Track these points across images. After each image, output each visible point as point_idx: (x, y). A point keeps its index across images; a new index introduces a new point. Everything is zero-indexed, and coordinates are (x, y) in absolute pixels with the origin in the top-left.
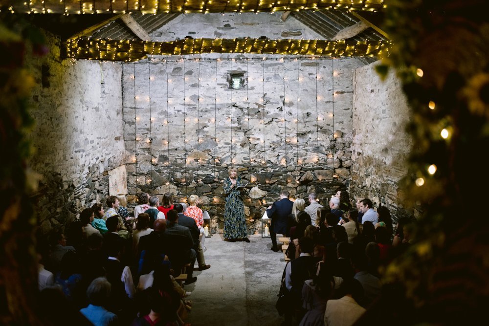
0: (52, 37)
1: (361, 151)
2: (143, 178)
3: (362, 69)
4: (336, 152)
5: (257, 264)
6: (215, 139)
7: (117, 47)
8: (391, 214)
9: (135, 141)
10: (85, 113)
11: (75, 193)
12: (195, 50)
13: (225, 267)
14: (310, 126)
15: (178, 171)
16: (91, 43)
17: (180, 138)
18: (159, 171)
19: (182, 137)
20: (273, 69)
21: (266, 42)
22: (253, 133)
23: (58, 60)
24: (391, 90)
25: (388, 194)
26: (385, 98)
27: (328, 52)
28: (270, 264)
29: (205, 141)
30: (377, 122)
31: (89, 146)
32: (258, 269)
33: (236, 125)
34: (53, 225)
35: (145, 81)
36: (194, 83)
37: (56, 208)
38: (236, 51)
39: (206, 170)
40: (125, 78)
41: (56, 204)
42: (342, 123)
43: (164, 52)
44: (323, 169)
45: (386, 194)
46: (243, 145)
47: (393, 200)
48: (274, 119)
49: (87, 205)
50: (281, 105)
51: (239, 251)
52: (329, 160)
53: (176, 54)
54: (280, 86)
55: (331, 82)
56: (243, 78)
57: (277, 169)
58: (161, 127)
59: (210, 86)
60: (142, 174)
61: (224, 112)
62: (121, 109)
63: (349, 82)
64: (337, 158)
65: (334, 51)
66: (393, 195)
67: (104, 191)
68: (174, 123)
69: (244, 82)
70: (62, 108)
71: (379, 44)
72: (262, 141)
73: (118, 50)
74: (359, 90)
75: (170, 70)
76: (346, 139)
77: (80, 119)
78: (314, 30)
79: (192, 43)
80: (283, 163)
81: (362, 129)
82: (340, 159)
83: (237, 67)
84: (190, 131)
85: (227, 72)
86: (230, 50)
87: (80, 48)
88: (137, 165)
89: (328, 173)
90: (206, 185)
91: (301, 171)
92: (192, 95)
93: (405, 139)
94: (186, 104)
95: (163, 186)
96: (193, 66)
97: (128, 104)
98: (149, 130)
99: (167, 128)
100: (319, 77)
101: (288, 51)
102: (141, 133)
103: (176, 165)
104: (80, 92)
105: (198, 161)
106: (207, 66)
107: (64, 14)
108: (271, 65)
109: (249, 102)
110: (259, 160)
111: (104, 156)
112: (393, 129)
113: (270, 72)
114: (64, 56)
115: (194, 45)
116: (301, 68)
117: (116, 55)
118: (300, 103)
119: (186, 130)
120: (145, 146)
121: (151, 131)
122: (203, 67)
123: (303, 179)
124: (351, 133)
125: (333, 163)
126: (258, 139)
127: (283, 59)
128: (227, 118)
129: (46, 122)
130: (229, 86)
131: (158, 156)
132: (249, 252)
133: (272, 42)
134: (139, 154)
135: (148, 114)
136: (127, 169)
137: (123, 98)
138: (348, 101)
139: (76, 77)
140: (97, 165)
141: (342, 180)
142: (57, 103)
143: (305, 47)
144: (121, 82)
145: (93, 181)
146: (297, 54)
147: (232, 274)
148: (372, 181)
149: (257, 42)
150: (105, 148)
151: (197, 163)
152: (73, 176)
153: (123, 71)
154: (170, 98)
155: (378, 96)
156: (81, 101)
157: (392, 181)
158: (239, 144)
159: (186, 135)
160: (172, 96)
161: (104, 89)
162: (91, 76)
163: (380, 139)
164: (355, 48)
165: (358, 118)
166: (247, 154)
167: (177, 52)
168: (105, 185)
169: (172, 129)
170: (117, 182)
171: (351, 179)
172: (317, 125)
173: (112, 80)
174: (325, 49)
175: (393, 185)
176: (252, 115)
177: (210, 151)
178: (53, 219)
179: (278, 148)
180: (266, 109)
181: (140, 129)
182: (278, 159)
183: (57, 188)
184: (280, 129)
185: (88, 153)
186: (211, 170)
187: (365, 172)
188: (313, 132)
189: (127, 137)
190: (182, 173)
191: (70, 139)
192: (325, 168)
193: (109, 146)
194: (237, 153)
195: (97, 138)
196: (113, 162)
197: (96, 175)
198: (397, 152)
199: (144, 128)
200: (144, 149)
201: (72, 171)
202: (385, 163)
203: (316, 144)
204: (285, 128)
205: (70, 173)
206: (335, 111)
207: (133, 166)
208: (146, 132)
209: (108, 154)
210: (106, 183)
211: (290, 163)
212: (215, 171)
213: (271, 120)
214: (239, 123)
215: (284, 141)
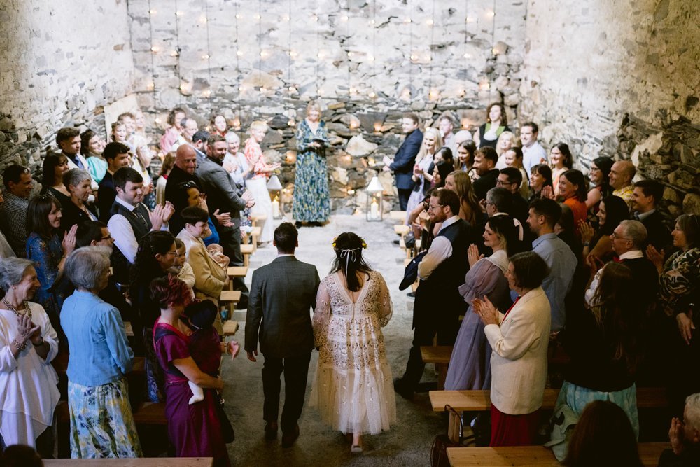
1: (537, 80)
4: (494, 80)
6: (290, 51)
9: (150, 52)
11: (41, 148)
14: (453, 33)
15: (226, 107)
17: (228, 48)
18: (194, 106)
19: (232, 47)
22: (355, 44)
25: (583, 158)
29: (272, 55)
30: (570, 29)
31: (66, 62)
33: (326, 28)
39: (275, 106)
42: (508, 28)
44: (471, 108)
45: (578, 158)
46: (338, 64)
48: (391, 19)
52: (483, 94)
57: (394, 107)
58: (195, 29)
60: (164, 110)
64: (497, 89)
68: (219, 22)
72: (370, 58)
76: (513, 57)
77: (43, 13)
80: (406, 97)
81: (543, 40)
82: (500, 92)
84: (247, 37)
88: (155, 95)
89: (480, 115)
90: (274, 131)
91: (436, 111)
93: (620, 63)
98: (174, 33)
99: (206, 30)
102: (160, 37)
103: (224, 96)
105: (260, 90)
110: (364, 91)
111: (95, 80)
112: (599, 44)
119: (239, 34)
120: (168, 61)
121: (177, 35)
124: (523, 46)
125: (489, 97)
126: (364, 54)
128: (310, 14)
131: (191, 80)
134: (158, 76)
135: (172, 4)
136: (140, 101)
140: (82, 96)
148: (555, 132)
150: (95, 65)
151: (258, 93)
152: (36, 118)
157: (591, 137)
158: (330, 62)
159: (239, 44)
163: (575, 60)
165: (537, 21)
166: (345, 79)
168: (99, 130)
169: (215, 32)
172: (465, 32)
175: (593, 143)
176: (355, 11)
177: (281, 73)
179: (397, 71)
181: (159, 31)
182: (396, 89)
183: (5, 141)
184: (402, 36)
185: (62, 76)
186: (284, 105)
187: (543, 116)
188: (459, 43)
189: (136, 45)
190: (234, 111)
191: (25, 51)
192: (476, 107)
193: (103, 61)
194: (327, 77)
195: (80, 48)
196: (111, 89)
197: (80, 114)
198: (605, 87)
199: (166, 29)
200: (167, 67)
201: (33, 109)
202: (581, 104)
203: (461, 66)
204: (411, 34)
205: (29, 113)
206: (497, 7)
207: (149, 96)
208: (170, 36)
209: (102, 77)
210: (101, 128)
211: (416, 96)
212: (289, 108)
213: (387, 20)
214: (332, 25)
215: (409, 59)
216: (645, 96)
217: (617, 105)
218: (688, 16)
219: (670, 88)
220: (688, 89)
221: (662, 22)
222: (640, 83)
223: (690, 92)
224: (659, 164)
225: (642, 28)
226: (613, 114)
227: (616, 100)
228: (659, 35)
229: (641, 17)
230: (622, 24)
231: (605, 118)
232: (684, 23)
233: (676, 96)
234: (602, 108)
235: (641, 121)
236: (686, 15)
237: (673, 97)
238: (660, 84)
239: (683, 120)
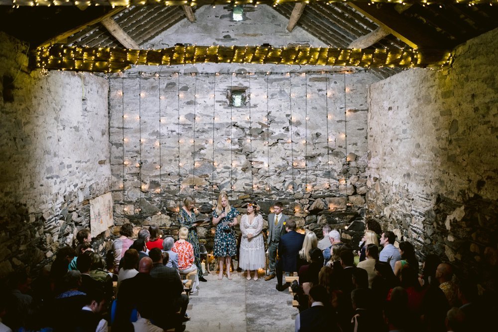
0: (18, 43)
1: (378, 177)
2: (132, 207)
3: (378, 84)
4: (349, 177)
5: (260, 308)
6: (213, 162)
7: (96, 56)
8: (415, 250)
9: (122, 165)
10: (62, 134)
11: (44, 226)
12: (186, 59)
13: (223, 312)
14: (320, 148)
15: (171, 199)
16: (65, 51)
17: (173, 161)
18: (150, 199)
19: (175, 161)
20: (278, 84)
21: (270, 50)
22: (256, 156)
23: (26, 70)
24: (412, 107)
25: (412, 226)
26: (405, 115)
27: (341, 62)
28: (275, 308)
29: (202, 165)
30: (396, 143)
31: (66, 171)
32: (262, 315)
33: (237, 147)
34: (14, 266)
35: (134, 98)
36: (189, 100)
37: (19, 246)
38: (234, 60)
39: (203, 198)
40: (112, 95)
41: (19, 241)
42: (356, 144)
43: (151, 62)
44: (335, 196)
45: (409, 226)
46: (244, 170)
47: (418, 233)
48: (279, 141)
49: (61, 240)
50: (287, 124)
51: (240, 291)
52: (342, 187)
53: (164, 64)
54: (286, 103)
55: (343, 98)
56: (244, 95)
57: (283, 197)
58: (152, 150)
59: (207, 103)
60: (130, 203)
61: (223, 133)
62: (107, 129)
63: (363, 99)
64: (351, 183)
65: (348, 61)
66: (418, 228)
67: (83, 223)
68: (167, 145)
69: (245, 99)
70: (29, 127)
71: (401, 52)
72: (266, 165)
73: (97, 60)
74: (375, 108)
75: (163, 86)
76: (360, 162)
77: (54, 140)
78: (323, 41)
79: (183, 51)
80: (290, 190)
81: (379, 152)
82: (353, 186)
83: (238, 83)
84: (185, 154)
85: (226, 88)
86: (227, 59)
87: (51, 56)
88: (124, 192)
89: (340, 201)
90: (203, 215)
91: (311, 199)
92: (187, 113)
93: (431, 162)
94: (180, 123)
95: (153, 216)
96: (189, 81)
97: (116, 124)
98: (139, 152)
99: (159, 150)
100: (329, 94)
101: (294, 60)
102: (129, 156)
103: (169, 192)
104: (54, 109)
105: (193, 188)
106: (204, 81)
107: (14, 7)
108: (276, 80)
109: (251, 121)
110: (262, 186)
111: (84, 182)
112: (415, 151)
113: (275, 88)
114: (33, 66)
115: (185, 54)
116: (309, 83)
117: (94, 65)
118: (309, 123)
119: (181, 152)
120: (134, 171)
121: (140, 154)
122: (199, 82)
123: (312, 207)
124: (366, 155)
125: (346, 189)
126: (262, 163)
127: (289, 73)
128: (226, 139)
129: (7, 144)
130: (229, 103)
131: (148, 182)
132: (251, 293)
133: (276, 49)
134: (127, 180)
135: (138, 135)
136: (113, 197)
137: (109, 117)
138: (363, 120)
139: (50, 92)
140: (75, 192)
141: (356, 209)
142: (23, 120)
143: (314, 55)
144: (107, 99)
145: (70, 212)
146: (305, 64)
147: (231, 321)
148: (392, 210)
149: (259, 50)
150: (85, 173)
151: (192, 189)
152: (43, 206)
153: (110, 87)
154: (163, 116)
155: (397, 114)
156: (56, 119)
157: (416, 212)
158: (240, 168)
159: (180, 159)
160: (166, 114)
161: (86, 106)
162: (70, 90)
163: (401, 162)
164: (373, 57)
165: (374, 140)
166: (250, 179)
167: (165, 61)
168: (85, 215)
169: (165, 151)
170: (101, 212)
171: (367, 207)
172: (328, 147)
173: (96, 96)
174: (337, 58)
175: (418, 216)
176: (255, 136)
177: (208, 177)
178: (14, 260)
179: (284, 173)
180: (271, 129)
181: (128, 152)
182: (284, 185)
183: (20, 221)
184: (286, 151)
185: (63, 179)
186: (209, 197)
187: (383, 200)
188: (324, 154)
189: (114, 160)
190: (176, 202)
191: (39, 163)
192: (338, 195)
193: (91, 171)
194: (238, 178)
195: (76, 162)
196: (95, 189)
197: (73, 204)
198: (422, 178)
199: (133, 150)
200: (133, 174)
201: (41, 201)
202: (407, 190)
203: (326, 169)
204: (292, 150)
205: (38, 203)
206: (347, 131)
207: (120, 193)
208: (136, 155)
209: (89, 181)
210: (87, 214)
211: (297, 189)
212: (213, 199)
213: (276, 141)
214: (240, 145)
215: (291, 165)
216: (449, 182)
217: (431, 189)
218: (471, 129)
219: (465, 176)
220: (478, 176)
221: (455, 134)
222: (445, 174)
223: (479, 178)
224: (464, 227)
225: (442, 139)
226: (429, 195)
227: (430, 186)
228: (454, 143)
229: (441, 132)
230: (430, 137)
231: (425, 198)
232: (469, 134)
233: (470, 181)
234: (422, 193)
235: (449, 199)
236: (470, 129)
237: (468, 182)
238: (458, 174)
239: (477, 196)
